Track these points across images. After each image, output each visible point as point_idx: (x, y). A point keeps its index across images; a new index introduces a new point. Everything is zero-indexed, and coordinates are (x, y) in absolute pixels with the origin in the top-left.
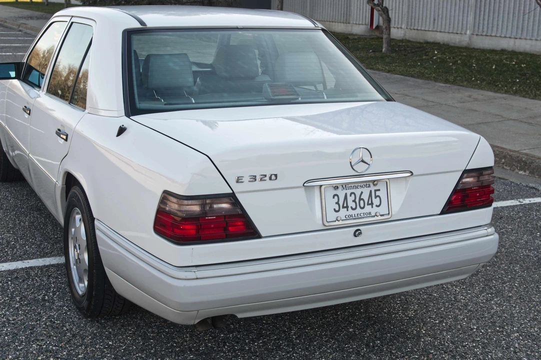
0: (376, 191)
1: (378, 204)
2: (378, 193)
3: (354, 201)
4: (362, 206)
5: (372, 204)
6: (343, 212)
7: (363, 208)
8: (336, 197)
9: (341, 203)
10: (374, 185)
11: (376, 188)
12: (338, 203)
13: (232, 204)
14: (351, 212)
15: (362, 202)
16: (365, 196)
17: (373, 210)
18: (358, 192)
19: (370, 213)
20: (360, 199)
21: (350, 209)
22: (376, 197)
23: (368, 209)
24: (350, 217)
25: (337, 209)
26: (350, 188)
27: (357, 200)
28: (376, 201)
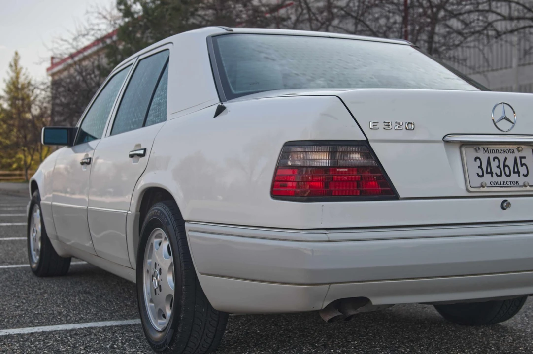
0: (521, 158)
1: (525, 173)
2: (523, 161)
3: (498, 167)
4: (508, 173)
5: (518, 172)
6: (487, 178)
7: (509, 176)
8: (478, 160)
9: (484, 167)
10: (519, 151)
11: (522, 155)
12: (480, 167)
13: (363, 155)
14: (495, 179)
15: (507, 169)
16: (510, 163)
17: (522, 180)
18: (501, 157)
19: (517, 183)
20: (505, 166)
21: (494, 175)
22: (522, 165)
23: (514, 177)
24: (496, 184)
25: (481, 174)
26: (493, 151)
27: (502, 166)
28: (523, 170)
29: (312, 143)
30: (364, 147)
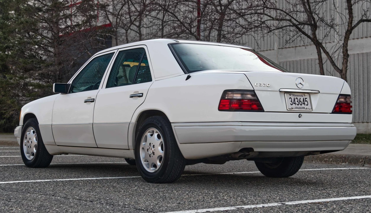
0: (305, 98)
1: (307, 104)
2: (306, 100)
3: (298, 101)
4: (301, 104)
5: (304, 104)
6: (294, 106)
8: (291, 99)
9: (293, 101)
10: (305, 96)
11: (306, 97)
12: (291, 101)
13: (252, 95)
14: (297, 106)
15: (300, 102)
16: (302, 100)
17: (306, 107)
18: (299, 98)
19: (304, 108)
20: (300, 101)
21: (296, 104)
22: (306, 101)
23: (303, 106)
24: (297, 108)
25: (292, 104)
26: (296, 96)
27: (299, 101)
28: (306, 103)
29: (236, 90)
30: (253, 93)
